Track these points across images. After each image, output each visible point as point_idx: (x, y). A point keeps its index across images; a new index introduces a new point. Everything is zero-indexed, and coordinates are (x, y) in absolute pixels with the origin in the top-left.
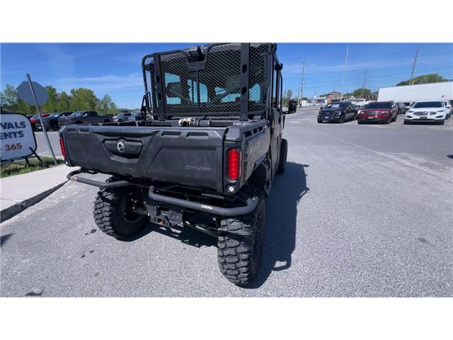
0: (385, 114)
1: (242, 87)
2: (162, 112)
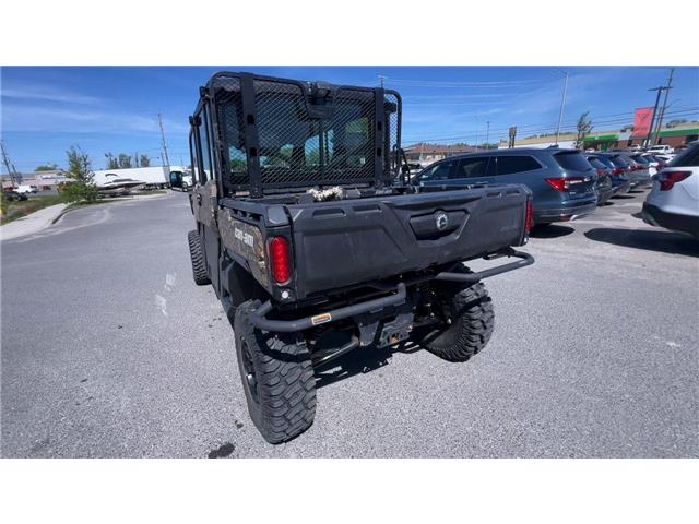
1: (377, 148)
2: (257, 181)
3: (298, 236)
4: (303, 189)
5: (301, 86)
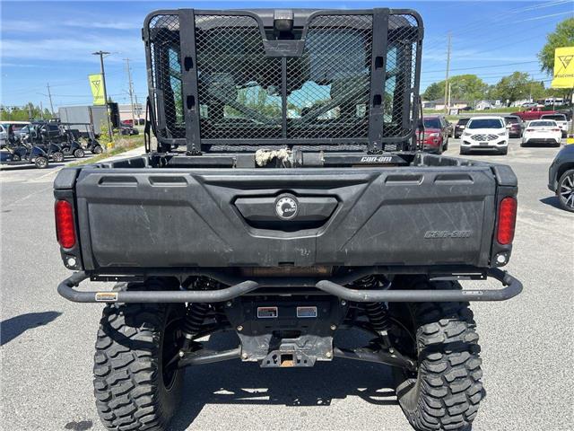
1: (373, 94)
2: (196, 136)
3: (81, 202)
4: (253, 148)
5: (255, 18)
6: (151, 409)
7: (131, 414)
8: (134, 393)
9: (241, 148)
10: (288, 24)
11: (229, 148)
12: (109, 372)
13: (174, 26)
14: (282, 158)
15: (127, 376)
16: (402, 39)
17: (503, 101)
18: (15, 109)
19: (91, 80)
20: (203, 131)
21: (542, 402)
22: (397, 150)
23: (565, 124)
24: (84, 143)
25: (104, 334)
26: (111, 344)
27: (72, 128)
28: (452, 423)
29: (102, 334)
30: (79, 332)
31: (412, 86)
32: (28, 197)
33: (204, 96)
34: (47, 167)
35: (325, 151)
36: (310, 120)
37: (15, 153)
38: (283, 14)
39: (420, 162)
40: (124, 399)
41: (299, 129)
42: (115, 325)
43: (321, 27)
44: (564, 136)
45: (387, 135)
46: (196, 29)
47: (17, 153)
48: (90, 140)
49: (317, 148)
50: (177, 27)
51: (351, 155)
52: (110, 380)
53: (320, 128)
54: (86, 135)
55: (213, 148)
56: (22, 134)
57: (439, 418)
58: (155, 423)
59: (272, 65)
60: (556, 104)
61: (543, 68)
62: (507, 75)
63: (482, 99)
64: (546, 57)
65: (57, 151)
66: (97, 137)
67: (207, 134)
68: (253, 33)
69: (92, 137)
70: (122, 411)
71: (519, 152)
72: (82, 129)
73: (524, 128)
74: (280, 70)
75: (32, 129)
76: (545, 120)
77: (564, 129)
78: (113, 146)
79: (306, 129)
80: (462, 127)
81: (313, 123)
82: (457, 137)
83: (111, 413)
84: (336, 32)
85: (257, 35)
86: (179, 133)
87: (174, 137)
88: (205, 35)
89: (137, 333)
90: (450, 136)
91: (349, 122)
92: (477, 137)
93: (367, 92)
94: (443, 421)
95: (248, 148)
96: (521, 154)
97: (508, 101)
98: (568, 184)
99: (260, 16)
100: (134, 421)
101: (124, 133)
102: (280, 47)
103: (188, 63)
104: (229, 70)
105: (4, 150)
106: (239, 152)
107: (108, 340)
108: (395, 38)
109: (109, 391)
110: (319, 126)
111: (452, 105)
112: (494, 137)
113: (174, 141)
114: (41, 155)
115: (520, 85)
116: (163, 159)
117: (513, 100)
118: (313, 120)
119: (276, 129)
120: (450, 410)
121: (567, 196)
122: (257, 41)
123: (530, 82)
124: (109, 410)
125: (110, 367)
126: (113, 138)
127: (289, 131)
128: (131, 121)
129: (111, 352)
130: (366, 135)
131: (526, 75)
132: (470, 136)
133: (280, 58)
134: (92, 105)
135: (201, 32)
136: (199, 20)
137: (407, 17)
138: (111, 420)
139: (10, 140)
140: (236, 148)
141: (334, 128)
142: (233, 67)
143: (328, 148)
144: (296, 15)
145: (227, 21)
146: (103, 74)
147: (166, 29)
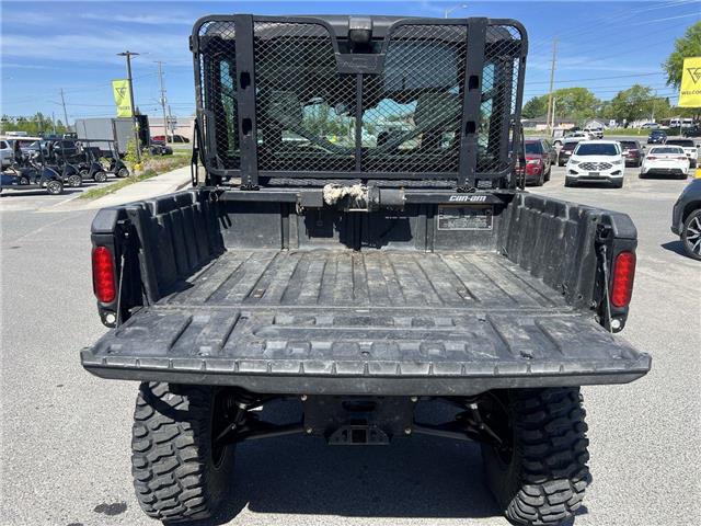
0: (534, 165)
1: (466, 120)
2: (252, 167)
4: (320, 182)
5: (325, 26)
6: (198, 491)
7: (175, 496)
8: (179, 472)
9: (306, 182)
10: (366, 35)
11: (291, 182)
12: (150, 447)
13: (228, 33)
14: (355, 196)
15: (171, 452)
16: (502, 54)
17: (619, 121)
18: (21, 120)
19: (115, 87)
20: (261, 161)
21: (659, 490)
22: (493, 188)
23: (694, 151)
24: (106, 164)
25: (144, 402)
26: (153, 414)
27: (92, 145)
28: (552, 514)
29: (142, 402)
30: (107, 398)
31: (513, 111)
32: (40, 230)
33: (263, 119)
34: (62, 193)
35: (407, 187)
36: (389, 150)
37: (23, 175)
38: (360, 23)
39: (520, 204)
40: (167, 479)
41: (376, 160)
42: (157, 392)
43: (405, 39)
44: (692, 165)
45: (482, 170)
46: (255, 39)
47: (25, 175)
48: (114, 161)
49: (397, 183)
50: (232, 35)
51: (437, 192)
52: (151, 456)
53: (401, 160)
54: (108, 154)
55: (272, 181)
56: (30, 152)
57: (536, 507)
58: (204, 507)
59: (345, 83)
60: (683, 125)
61: (669, 82)
62: (624, 89)
63: (592, 118)
64: (673, 68)
65: (74, 173)
66: (122, 156)
67: (265, 164)
68: (324, 44)
69: (117, 158)
70: (165, 492)
71: (636, 184)
72: (104, 147)
73: (643, 155)
74: (354, 90)
75: (43, 146)
76: (670, 146)
77: (692, 157)
78: (141, 169)
79: (384, 160)
80: (568, 153)
81: (393, 154)
82: (562, 164)
83: (151, 495)
84: (423, 45)
85: (328, 48)
86: (233, 163)
87: (226, 168)
88: (266, 46)
89: (183, 402)
90: (553, 163)
91: (436, 153)
92: (587, 166)
93: (458, 118)
94: (542, 511)
95: (314, 182)
96: (640, 187)
97: (625, 121)
98: (696, 227)
99: (331, 23)
100: (178, 505)
101: (155, 152)
102: (355, 62)
103: (244, 80)
104: (293, 89)
105: (9, 171)
106: (304, 187)
107: (149, 409)
108: (494, 53)
109: (149, 469)
110: (399, 157)
111: (556, 125)
112: (607, 166)
113: (226, 172)
114: (54, 179)
115: (639, 102)
116: (213, 195)
117: (631, 119)
118: (394, 150)
119: (349, 160)
120: (550, 498)
121: (694, 241)
122: (328, 55)
123: (653, 99)
124: (149, 492)
125: (151, 441)
126: (142, 158)
127: (363, 163)
128: (163, 137)
129: (152, 423)
130: (456, 170)
131: (648, 90)
132: (577, 164)
133: (354, 75)
134: (115, 117)
135: (261, 43)
136: (258, 28)
137: (509, 28)
138: (152, 503)
139: (16, 159)
140: (300, 182)
141: (419, 160)
142: (298, 85)
143: (410, 183)
144: (375, 24)
145: (292, 30)
146: (130, 80)
147: (218, 38)
